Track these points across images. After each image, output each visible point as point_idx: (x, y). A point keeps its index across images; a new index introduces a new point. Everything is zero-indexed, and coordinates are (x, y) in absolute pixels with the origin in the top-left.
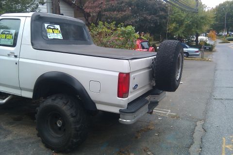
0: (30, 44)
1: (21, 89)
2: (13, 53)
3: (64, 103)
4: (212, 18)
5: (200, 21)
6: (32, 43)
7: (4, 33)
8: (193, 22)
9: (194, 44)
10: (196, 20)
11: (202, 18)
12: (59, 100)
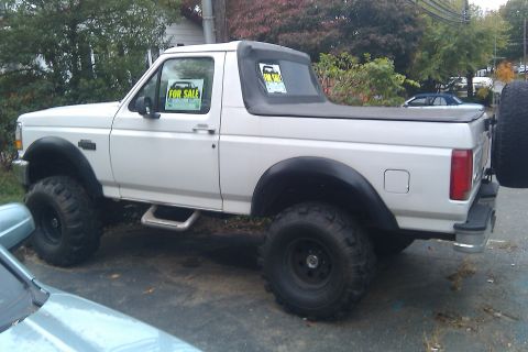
0: (243, 105)
1: (222, 197)
2: (206, 126)
3: (327, 218)
4: (503, 33)
5: (475, 42)
6: (245, 103)
7: (178, 88)
8: (460, 46)
9: (465, 94)
10: (467, 41)
11: (481, 35)
12: (315, 213)
